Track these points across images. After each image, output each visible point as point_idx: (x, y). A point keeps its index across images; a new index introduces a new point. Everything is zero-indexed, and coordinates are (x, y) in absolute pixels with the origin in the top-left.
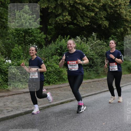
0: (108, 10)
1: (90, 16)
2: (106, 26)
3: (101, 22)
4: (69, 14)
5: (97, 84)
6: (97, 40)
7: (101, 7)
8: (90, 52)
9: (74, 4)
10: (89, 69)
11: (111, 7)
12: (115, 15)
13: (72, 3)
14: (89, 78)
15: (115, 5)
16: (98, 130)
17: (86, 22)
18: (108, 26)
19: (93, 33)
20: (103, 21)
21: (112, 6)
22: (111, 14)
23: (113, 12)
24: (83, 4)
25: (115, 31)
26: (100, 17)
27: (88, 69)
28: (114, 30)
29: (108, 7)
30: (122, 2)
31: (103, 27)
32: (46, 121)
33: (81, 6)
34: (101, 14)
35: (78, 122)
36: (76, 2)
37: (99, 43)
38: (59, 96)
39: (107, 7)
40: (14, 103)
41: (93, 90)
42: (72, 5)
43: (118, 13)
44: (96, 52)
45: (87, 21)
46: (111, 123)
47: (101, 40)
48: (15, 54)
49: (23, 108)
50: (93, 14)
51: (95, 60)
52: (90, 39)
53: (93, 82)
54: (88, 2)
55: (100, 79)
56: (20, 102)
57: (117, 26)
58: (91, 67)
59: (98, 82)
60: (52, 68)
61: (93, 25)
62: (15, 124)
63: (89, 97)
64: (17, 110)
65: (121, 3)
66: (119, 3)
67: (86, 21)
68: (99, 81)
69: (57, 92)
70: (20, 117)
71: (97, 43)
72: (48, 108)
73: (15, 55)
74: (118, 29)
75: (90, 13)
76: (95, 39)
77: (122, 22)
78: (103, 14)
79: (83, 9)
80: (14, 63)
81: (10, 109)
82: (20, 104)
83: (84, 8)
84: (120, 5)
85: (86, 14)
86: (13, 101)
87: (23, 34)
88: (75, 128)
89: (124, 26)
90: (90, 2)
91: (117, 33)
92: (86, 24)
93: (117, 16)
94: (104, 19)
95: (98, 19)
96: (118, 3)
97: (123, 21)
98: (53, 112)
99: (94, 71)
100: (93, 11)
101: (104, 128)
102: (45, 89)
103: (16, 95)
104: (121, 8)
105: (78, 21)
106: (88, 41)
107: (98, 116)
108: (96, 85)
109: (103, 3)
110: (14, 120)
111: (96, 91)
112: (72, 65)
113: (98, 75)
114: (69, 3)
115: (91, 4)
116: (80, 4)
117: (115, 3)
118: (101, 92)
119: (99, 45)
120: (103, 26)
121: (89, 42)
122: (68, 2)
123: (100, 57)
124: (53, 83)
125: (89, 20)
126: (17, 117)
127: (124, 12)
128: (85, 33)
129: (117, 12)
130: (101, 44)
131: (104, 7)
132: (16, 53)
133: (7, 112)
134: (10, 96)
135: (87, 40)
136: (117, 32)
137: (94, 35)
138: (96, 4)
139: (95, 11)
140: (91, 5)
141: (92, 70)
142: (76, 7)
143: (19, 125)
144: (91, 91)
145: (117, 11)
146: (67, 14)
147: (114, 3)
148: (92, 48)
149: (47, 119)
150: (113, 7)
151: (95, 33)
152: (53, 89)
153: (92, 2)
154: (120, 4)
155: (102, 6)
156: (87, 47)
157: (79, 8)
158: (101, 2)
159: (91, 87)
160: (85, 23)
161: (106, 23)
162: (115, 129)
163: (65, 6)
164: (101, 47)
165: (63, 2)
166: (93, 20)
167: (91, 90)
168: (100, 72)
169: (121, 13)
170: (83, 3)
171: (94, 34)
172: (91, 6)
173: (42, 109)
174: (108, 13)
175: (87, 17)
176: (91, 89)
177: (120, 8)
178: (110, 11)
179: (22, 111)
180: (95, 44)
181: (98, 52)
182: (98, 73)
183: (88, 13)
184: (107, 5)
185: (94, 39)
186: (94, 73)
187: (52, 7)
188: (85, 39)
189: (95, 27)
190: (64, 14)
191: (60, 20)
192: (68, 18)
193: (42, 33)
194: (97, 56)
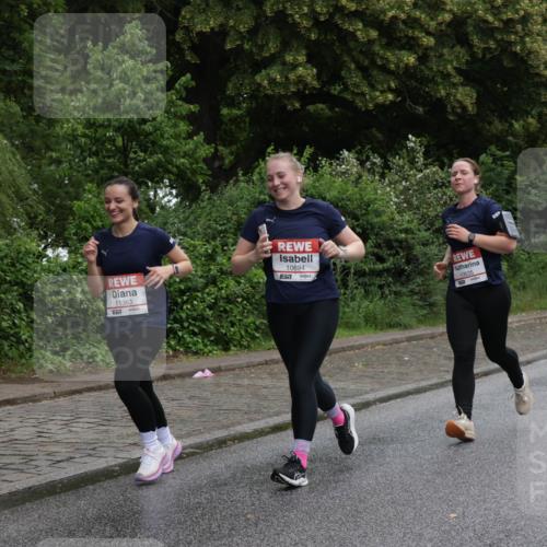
0: (475, 40)
1: (398, 66)
2: (464, 108)
3: (443, 93)
4: (311, 59)
5: (428, 348)
6: (426, 168)
7: (443, 27)
8: (397, 217)
9: (332, 15)
10: (394, 289)
11: (486, 30)
12: (505, 63)
13: (325, 10)
14: (391, 326)
15: (502, 20)
16: (431, 540)
17: (382, 92)
19: (410, 136)
20: (454, 85)
21: (493, 23)
22: (488, 56)
23: (496, 49)
24: (371, 15)
25: (500, 127)
26: (441, 68)
27: (389, 286)
28: (498, 126)
29: (475, 28)
30: (533, 6)
31: (454, 113)
32: (210, 501)
33: (360, 25)
34: (446, 57)
35: (344, 507)
36: (339, 9)
37: (437, 177)
38: (265, 398)
39: (471, 29)
40: (81, 425)
41: (407, 374)
42: (322, 19)
43: (515, 53)
44: (423, 216)
45: (385, 86)
46: (482, 513)
47: (442, 168)
48: (84, 224)
49: (118, 449)
50: (412, 60)
51: (418, 250)
52: (397, 161)
53: (409, 339)
54: (392, 8)
56: (105, 423)
57: (511, 109)
58: (404, 278)
59: (432, 343)
60: (239, 283)
61: (408, 102)
62: (84, 515)
63: (393, 402)
64: (90, 455)
65: (530, 10)
66: (522, 13)
67: (380, 87)
69: (260, 382)
70: (105, 484)
71: (426, 177)
72: (220, 447)
73: (86, 229)
74: (516, 120)
75: (397, 52)
76: (420, 160)
77: (532, 89)
78: (453, 59)
79: (368, 36)
80: (80, 260)
81: (63, 452)
82: (106, 431)
83: (374, 34)
84: (525, 19)
85: (382, 58)
86: (77, 417)
87: (119, 142)
88: (333, 533)
89: (539, 110)
90: (400, 8)
91: (510, 138)
92: (381, 99)
93: (510, 65)
94: (457, 79)
95: (433, 80)
96: (517, 12)
97: (538, 85)
98: (241, 465)
99: (416, 297)
100: (411, 45)
101: (453, 533)
102: (209, 369)
103: (86, 394)
104: (529, 34)
105: (346, 88)
106: (390, 169)
107: (428, 481)
108: (420, 353)
109: (454, 14)
110: (78, 498)
111: (423, 380)
112: (293, 255)
113: (430, 310)
114: (313, 11)
115: (403, 16)
116: (357, 15)
117: (506, 13)
118: (440, 381)
119: (436, 187)
120: (453, 108)
121: (392, 176)
122: (306, 9)
123: (438, 238)
124: (241, 346)
125: (393, 85)
126: (92, 484)
127: (542, 50)
128: (379, 136)
129: (514, 49)
130: (443, 184)
131: (457, 31)
132: (87, 221)
133: (50, 466)
134: (62, 399)
135: (386, 166)
136: (512, 135)
137: (412, 144)
138: (423, 16)
139: (419, 46)
140: (404, 22)
141: (404, 290)
142: (340, 30)
143: (99, 519)
144: (402, 377)
145: (510, 43)
146: (302, 58)
147: (500, 13)
148: (406, 201)
149: (214, 493)
150: (497, 28)
151: (417, 137)
152: (241, 368)
153: (406, 8)
154: (524, 17)
155: (449, 25)
156: (385, 195)
157: (353, 35)
158: (443, 9)
159: (402, 363)
160: (378, 93)
161: (466, 96)
162: (502, 536)
163: (295, 25)
164: (445, 194)
165: (285, 8)
166: (412, 84)
167: (402, 373)
169: (530, 53)
170: (368, 12)
171: (412, 141)
172: (401, 26)
173: (198, 453)
174: (473, 55)
175: (384, 69)
176: (403, 369)
177: (527, 35)
178: (483, 46)
179: (112, 462)
180: (419, 183)
181: (432, 214)
182: (431, 305)
183: (389, 55)
184: (469, 21)
185: (412, 162)
186: (414, 305)
187: (242, 29)
188: (378, 160)
189: (420, 110)
190: (289, 58)
191: (272, 81)
192: (308, 73)
193: (199, 138)
194: (425, 235)
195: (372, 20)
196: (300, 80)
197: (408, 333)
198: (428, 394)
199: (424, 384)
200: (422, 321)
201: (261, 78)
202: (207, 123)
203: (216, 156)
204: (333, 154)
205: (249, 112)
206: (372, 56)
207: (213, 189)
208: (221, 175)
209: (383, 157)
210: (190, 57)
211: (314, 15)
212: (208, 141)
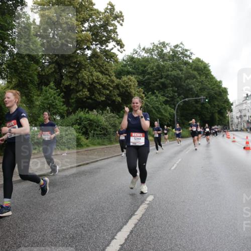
0: (121, 89)
1: (105, 93)
3: (114, 98)
4: (88, 91)
5: (110, 149)
7: (114, 86)
8: (105, 123)
11: (123, 87)
13: (91, 82)
14: (103, 145)
15: (126, 85)
18: (121, 101)
22: (123, 92)
23: (125, 91)
26: (114, 94)
27: (103, 137)
33: (98, 85)
36: (94, 81)
37: (112, 115)
39: (120, 87)
43: (128, 92)
44: (110, 123)
47: (114, 113)
50: (108, 92)
51: (109, 130)
52: (105, 112)
54: (104, 82)
55: (112, 146)
58: (106, 135)
61: (108, 101)
63: (102, 160)
67: (102, 97)
68: (111, 147)
71: (110, 115)
76: (109, 112)
78: (116, 92)
83: (101, 87)
84: (130, 86)
85: (102, 91)
92: (102, 99)
93: (127, 94)
94: (117, 96)
95: (112, 96)
99: (108, 139)
100: (108, 89)
104: (131, 88)
105: (95, 97)
108: (108, 150)
109: (116, 84)
113: (111, 142)
115: (107, 83)
116: (98, 83)
118: (112, 156)
119: (112, 117)
120: (117, 101)
121: (104, 115)
122: (87, 81)
123: (112, 127)
125: (105, 97)
127: (133, 91)
128: (101, 106)
130: (114, 117)
135: (103, 113)
138: (111, 84)
139: (110, 90)
141: (106, 138)
142: (94, 85)
144: (105, 155)
145: (127, 90)
146: (86, 90)
148: (106, 120)
150: (125, 87)
155: (116, 86)
156: (102, 118)
157: (96, 87)
158: (114, 83)
159: (104, 152)
161: (119, 99)
163: (85, 84)
164: (114, 119)
165: (83, 81)
166: (108, 97)
168: (112, 140)
169: (131, 92)
170: (100, 82)
171: (108, 108)
172: (106, 85)
174: (120, 92)
175: (103, 94)
181: (112, 123)
183: (104, 91)
184: (120, 85)
185: (108, 112)
186: (107, 141)
187: (74, 84)
188: (101, 112)
189: (110, 102)
190: (84, 90)
191: (80, 95)
192: (87, 93)
193: (65, 106)
194: (110, 127)
195: (100, 84)
196: (86, 94)
197: (105, 147)
198: (110, 159)
199: (109, 157)
200: (109, 144)
201: (78, 94)
202: (67, 103)
203: (68, 110)
204: (92, 110)
205: (75, 101)
206: (100, 91)
207: (67, 116)
208: (69, 113)
209: (102, 111)
210: (64, 90)
211: (89, 82)
212: (67, 106)
